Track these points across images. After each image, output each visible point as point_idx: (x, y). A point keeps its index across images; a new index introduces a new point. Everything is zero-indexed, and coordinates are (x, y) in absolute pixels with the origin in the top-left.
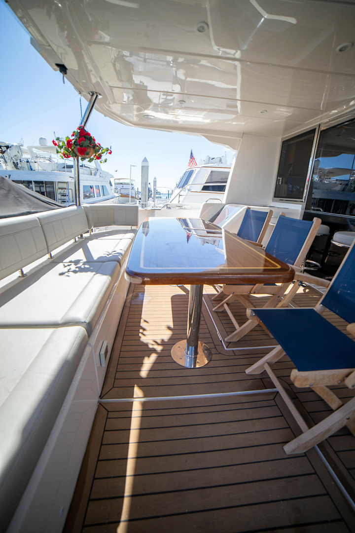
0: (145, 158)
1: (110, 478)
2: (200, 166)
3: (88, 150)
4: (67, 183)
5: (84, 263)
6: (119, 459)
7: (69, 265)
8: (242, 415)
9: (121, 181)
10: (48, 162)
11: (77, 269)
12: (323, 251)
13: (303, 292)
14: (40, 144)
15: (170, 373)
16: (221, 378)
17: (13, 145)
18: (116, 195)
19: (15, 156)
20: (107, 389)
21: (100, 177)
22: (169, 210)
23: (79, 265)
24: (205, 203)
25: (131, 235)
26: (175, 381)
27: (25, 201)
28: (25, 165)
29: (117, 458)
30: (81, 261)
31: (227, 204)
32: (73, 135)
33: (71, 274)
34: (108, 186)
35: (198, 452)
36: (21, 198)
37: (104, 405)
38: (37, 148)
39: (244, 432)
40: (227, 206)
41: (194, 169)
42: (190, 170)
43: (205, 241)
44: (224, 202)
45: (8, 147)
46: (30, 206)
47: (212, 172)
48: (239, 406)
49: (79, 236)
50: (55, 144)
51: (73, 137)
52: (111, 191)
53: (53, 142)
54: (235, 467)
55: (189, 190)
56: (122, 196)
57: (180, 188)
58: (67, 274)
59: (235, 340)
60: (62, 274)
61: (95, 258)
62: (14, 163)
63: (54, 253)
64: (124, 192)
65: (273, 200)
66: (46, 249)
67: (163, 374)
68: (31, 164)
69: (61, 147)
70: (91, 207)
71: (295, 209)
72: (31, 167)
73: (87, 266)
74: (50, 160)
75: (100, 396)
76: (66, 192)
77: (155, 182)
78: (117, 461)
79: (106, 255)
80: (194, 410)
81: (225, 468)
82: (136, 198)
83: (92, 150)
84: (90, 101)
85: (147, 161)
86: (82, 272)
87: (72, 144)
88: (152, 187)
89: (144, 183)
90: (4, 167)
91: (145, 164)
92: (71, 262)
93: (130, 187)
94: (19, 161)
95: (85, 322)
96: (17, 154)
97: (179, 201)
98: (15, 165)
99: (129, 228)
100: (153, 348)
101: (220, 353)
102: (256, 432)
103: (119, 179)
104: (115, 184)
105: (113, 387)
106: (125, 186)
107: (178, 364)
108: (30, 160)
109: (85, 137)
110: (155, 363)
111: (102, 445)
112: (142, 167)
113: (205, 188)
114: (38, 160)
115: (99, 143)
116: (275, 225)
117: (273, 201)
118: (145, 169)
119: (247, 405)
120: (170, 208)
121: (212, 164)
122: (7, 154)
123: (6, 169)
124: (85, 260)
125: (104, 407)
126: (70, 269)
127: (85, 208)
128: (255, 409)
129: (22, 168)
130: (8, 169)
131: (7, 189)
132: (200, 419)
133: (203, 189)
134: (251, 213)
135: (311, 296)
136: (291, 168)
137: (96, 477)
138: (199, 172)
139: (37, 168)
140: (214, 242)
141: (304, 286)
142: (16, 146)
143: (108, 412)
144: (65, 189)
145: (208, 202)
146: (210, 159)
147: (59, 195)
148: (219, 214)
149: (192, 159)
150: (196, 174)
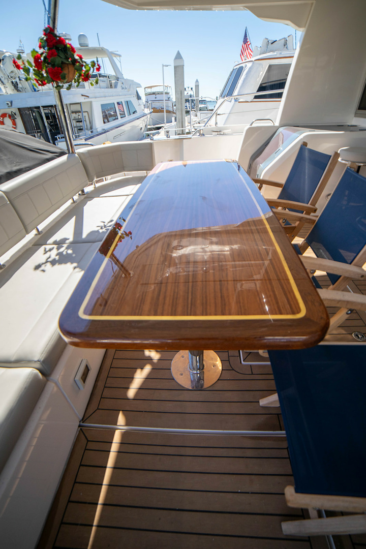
0: (179, 53)
1: (77, 524)
2: (253, 59)
3: (65, 71)
4: (80, 104)
5: (70, 245)
6: (89, 503)
7: (50, 250)
8: (239, 466)
9: (154, 90)
11: (57, 258)
15: (165, 395)
16: (226, 408)
17: (5, 56)
18: (147, 111)
19: (12, 72)
20: (90, 411)
21: (123, 88)
23: (61, 250)
24: (248, 126)
26: (169, 406)
27: (6, 155)
29: (88, 501)
31: (281, 126)
32: (40, 46)
33: (48, 266)
34: (134, 100)
35: (175, 510)
37: (84, 432)
39: (237, 491)
40: (281, 129)
41: (243, 65)
42: (238, 67)
44: (277, 124)
46: (11, 163)
47: (270, 66)
48: (238, 453)
49: (80, 192)
51: (42, 50)
52: (140, 107)
54: (214, 538)
55: (236, 100)
56: (155, 111)
57: (224, 97)
58: (43, 267)
60: (37, 267)
61: (84, 235)
62: (12, 83)
63: (41, 227)
64: (157, 105)
66: (24, 230)
67: (157, 395)
69: (28, 71)
70: (89, 152)
73: (70, 251)
75: (82, 419)
76: (81, 116)
78: (87, 505)
79: (99, 228)
80: (183, 451)
81: (201, 536)
83: (71, 68)
85: (181, 58)
86: (61, 263)
87: (41, 62)
89: (180, 93)
90: (4, 91)
91: (179, 63)
92: (55, 242)
93: (165, 97)
95: (38, 361)
97: (216, 123)
98: (15, 86)
99: (143, 173)
100: (149, 357)
101: (233, 370)
102: (252, 493)
103: (151, 87)
104: (146, 95)
105: (98, 409)
106: (159, 97)
107: (177, 382)
109: (57, 48)
110: (148, 378)
111: (75, 482)
112: (175, 67)
117: (356, 115)
118: (179, 71)
119: (249, 453)
120: (204, 135)
121: (271, 54)
123: (6, 92)
124: (71, 239)
125: (84, 434)
126: (50, 257)
128: (259, 459)
129: (24, 89)
130: (9, 93)
132: (187, 464)
134: (307, 154)
137: (63, 521)
143: (88, 441)
144: (79, 112)
145: (254, 125)
146: (270, 44)
147: (74, 122)
148: (269, 143)
149: (246, 44)
150: (248, 73)
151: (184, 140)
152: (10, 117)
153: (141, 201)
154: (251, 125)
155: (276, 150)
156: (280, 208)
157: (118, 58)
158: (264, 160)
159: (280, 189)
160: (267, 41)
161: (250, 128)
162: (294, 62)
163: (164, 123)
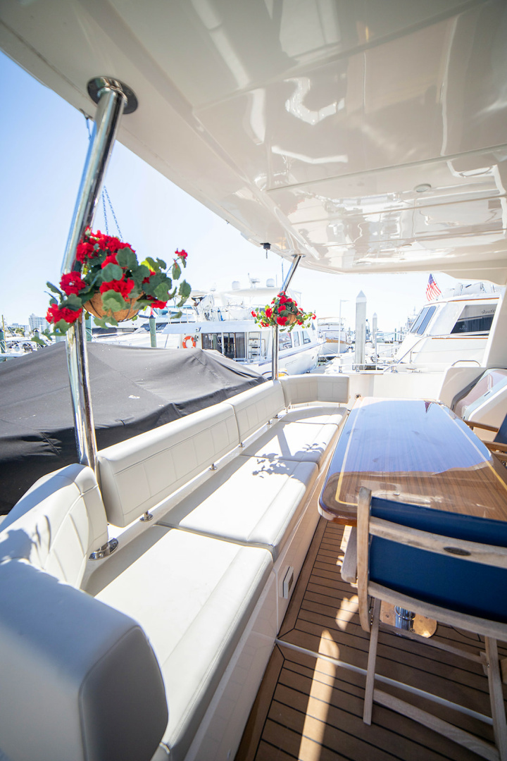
0: (361, 292)
2: (447, 300)
3: (288, 319)
4: (260, 333)
5: (281, 460)
6: (290, 729)
7: (263, 461)
9: (327, 321)
10: (239, 309)
11: (272, 469)
14: (233, 288)
17: (206, 296)
18: (321, 341)
19: (208, 306)
20: (286, 629)
23: (274, 463)
24: (451, 367)
25: (337, 418)
28: (216, 315)
29: (288, 726)
30: (276, 457)
31: (490, 367)
32: (273, 303)
33: (265, 474)
34: (309, 330)
36: (216, 372)
37: (280, 648)
38: (229, 293)
40: (489, 371)
41: (437, 305)
42: (430, 306)
44: (484, 365)
45: (201, 299)
47: (467, 307)
49: (273, 416)
50: (254, 315)
51: (273, 305)
53: (252, 313)
55: (428, 336)
56: (329, 341)
57: (414, 333)
58: (260, 474)
60: (255, 473)
61: (293, 454)
62: (205, 314)
64: (330, 335)
68: (222, 314)
69: (260, 318)
72: (222, 316)
73: (283, 465)
74: (242, 306)
75: (278, 636)
76: (258, 343)
77: (375, 320)
78: (287, 730)
79: (305, 450)
82: (347, 343)
83: (293, 317)
84: (293, 262)
85: (364, 297)
86: (278, 473)
87: (271, 312)
88: (370, 325)
91: (361, 300)
92: (264, 456)
93: (339, 328)
94: (210, 312)
95: (272, 545)
96: (209, 304)
98: (206, 316)
99: (336, 405)
103: (324, 319)
104: (318, 325)
105: (294, 629)
106: (332, 328)
108: (221, 310)
109: (286, 304)
111: (273, 699)
112: (357, 304)
113: (459, 328)
114: (229, 308)
115: (302, 308)
118: (360, 307)
120: (397, 372)
121: (467, 296)
124: (280, 455)
125: (280, 651)
126: (264, 467)
127: (283, 381)
129: (214, 319)
130: (200, 321)
131: (204, 363)
133: (454, 331)
137: (263, 738)
138: (444, 309)
139: (227, 318)
142: (210, 295)
143: (285, 659)
144: (257, 339)
145: (456, 366)
147: (250, 347)
148: (475, 384)
149: (433, 284)
150: (441, 313)
152: (193, 339)
153: (354, 429)
154: (453, 365)
155: (485, 392)
156: (497, 451)
157: (299, 295)
158: (472, 401)
159: (495, 434)
160: (462, 285)
161: (452, 369)
162: (500, 303)
163: (337, 353)
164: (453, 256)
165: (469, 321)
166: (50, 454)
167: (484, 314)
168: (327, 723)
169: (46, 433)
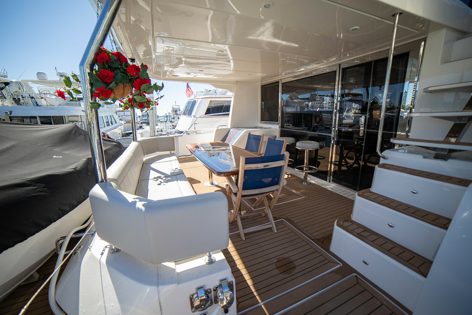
2: (202, 97)
4: (78, 116)
5: (165, 178)
7: (157, 180)
12: (295, 152)
13: (287, 177)
14: (38, 78)
17: (12, 82)
18: (123, 123)
19: (16, 92)
22: (189, 135)
28: (29, 101)
30: (162, 177)
31: (231, 128)
38: (33, 82)
40: (231, 130)
41: (196, 100)
42: (193, 100)
43: (211, 155)
44: (229, 127)
45: (6, 84)
47: (211, 101)
52: (118, 120)
55: (194, 116)
56: (127, 122)
59: (257, 205)
62: (14, 99)
65: (260, 122)
68: (37, 100)
69: (125, 104)
71: (275, 128)
72: (36, 102)
73: (169, 178)
92: (155, 178)
94: (20, 97)
96: (18, 90)
97: (195, 128)
98: (16, 101)
99: (169, 152)
101: (252, 212)
108: (34, 97)
113: (209, 111)
114: (43, 95)
116: (267, 140)
120: (189, 134)
121: (210, 96)
122: (6, 90)
126: (161, 181)
127: (140, 142)
129: (26, 104)
133: (206, 114)
134: (251, 137)
135: (291, 179)
136: (269, 101)
139: (44, 104)
140: (218, 154)
141: (287, 174)
142: (16, 82)
144: (77, 121)
145: (219, 128)
146: (208, 91)
148: (227, 136)
149: (189, 88)
150: (199, 104)
151: (179, 137)
154: (217, 128)
160: (206, 90)
161: (217, 130)
162: (232, 100)
164: (216, 78)
165: (212, 108)
166: (43, 193)
167: (215, 105)
168: (235, 246)
169: (30, 180)
